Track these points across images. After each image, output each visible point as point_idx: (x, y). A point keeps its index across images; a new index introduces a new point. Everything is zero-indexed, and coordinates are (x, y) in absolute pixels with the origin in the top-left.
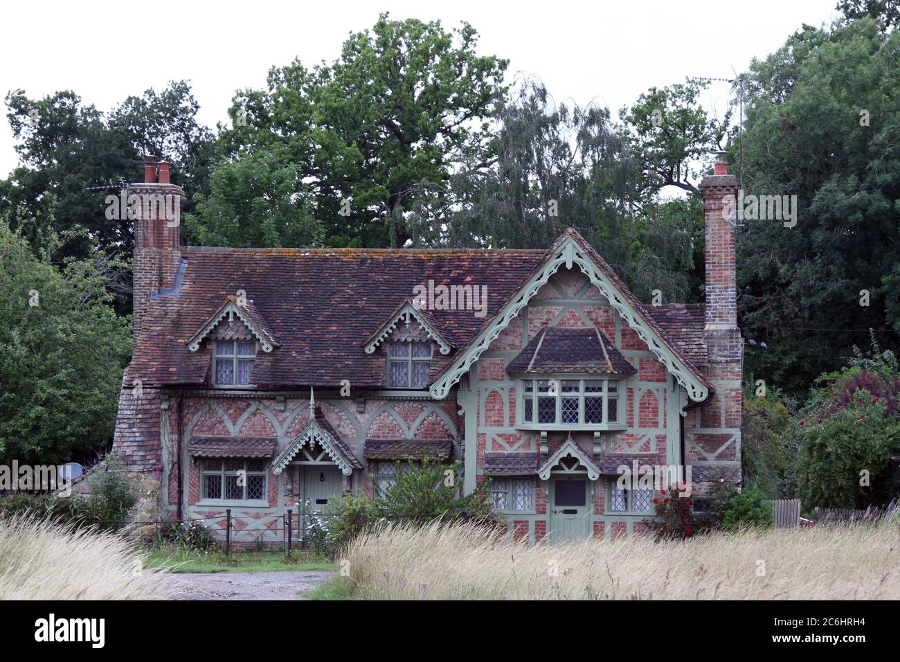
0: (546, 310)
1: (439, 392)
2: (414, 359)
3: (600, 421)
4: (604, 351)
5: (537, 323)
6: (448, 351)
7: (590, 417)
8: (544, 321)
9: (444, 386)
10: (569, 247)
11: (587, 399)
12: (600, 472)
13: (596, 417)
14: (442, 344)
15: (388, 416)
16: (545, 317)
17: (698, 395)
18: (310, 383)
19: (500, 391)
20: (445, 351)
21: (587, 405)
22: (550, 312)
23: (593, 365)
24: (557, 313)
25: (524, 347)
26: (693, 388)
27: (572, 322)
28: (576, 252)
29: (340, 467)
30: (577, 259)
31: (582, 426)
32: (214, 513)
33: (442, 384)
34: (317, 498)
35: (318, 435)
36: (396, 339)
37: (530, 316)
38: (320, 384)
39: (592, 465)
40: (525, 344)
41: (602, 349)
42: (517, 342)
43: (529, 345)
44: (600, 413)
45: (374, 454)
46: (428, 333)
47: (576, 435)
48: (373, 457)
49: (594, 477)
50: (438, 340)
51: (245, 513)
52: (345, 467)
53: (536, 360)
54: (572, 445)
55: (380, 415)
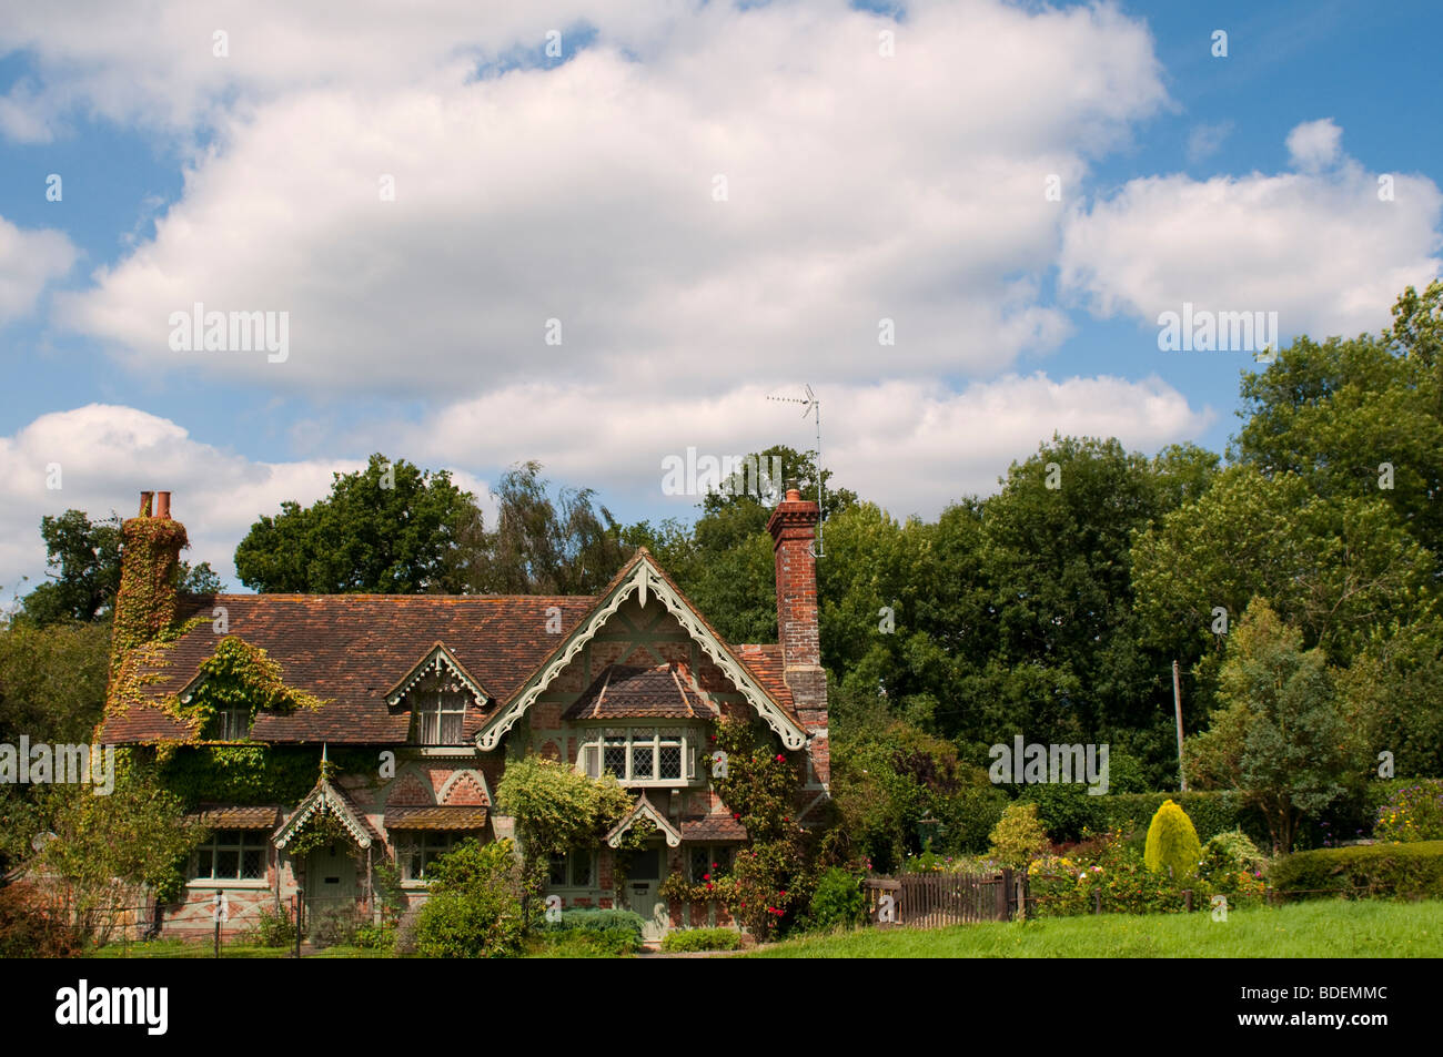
0: (611, 646)
1: (487, 742)
2: (444, 711)
3: (678, 776)
4: (682, 692)
5: (602, 662)
6: (485, 702)
7: (667, 771)
8: (609, 658)
9: (492, 734)
10: (643, 570)
11: (662, 749)
12: (681, 837)
13: (674, 771)
14: (477, 693)
15: (412, 779)
16: (611, 654)
17: (794, 741)
18: (322, 740)
19: (558, 743)
20: (481, 702)
21: (662, 757)
22: (616, 649)
23: (671, 709)
24: (624, 650)
25: (585, 690)
26: (788, 734)
27: (642, 659)
28: (650, 575)
29: (356, 839)
30: (651, 582)
31: (655, 781)
32: (202, 896)
33: (491, 731)
34: (326, 876)
35: (331, 800)
36: (423, 689)
37: (592, 653)
38: (334, 740)
39: (671, 828)
40: (587, 686)
41: (679, 691)
42: (578, 682)
43: (591, 687)
44: (679, 766)
45: (395, 823)
46: (462, 681)
47: (652, 793)
48: (395, 826)
49: (674, 843)
50: (473, 689)
51: (238, 895)
52: (362, 838)
53: (603, 704)
54: (649, 804)
55: (404, 778)
